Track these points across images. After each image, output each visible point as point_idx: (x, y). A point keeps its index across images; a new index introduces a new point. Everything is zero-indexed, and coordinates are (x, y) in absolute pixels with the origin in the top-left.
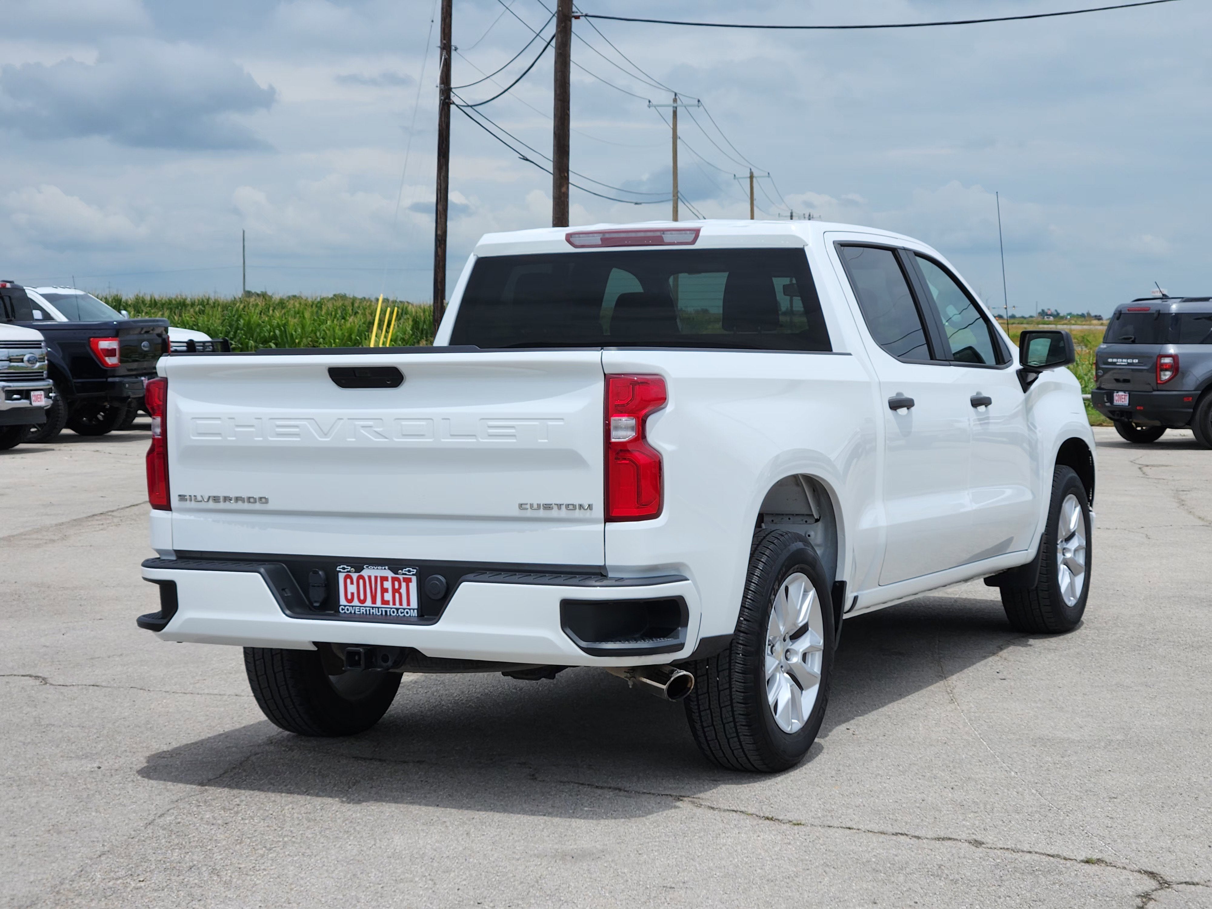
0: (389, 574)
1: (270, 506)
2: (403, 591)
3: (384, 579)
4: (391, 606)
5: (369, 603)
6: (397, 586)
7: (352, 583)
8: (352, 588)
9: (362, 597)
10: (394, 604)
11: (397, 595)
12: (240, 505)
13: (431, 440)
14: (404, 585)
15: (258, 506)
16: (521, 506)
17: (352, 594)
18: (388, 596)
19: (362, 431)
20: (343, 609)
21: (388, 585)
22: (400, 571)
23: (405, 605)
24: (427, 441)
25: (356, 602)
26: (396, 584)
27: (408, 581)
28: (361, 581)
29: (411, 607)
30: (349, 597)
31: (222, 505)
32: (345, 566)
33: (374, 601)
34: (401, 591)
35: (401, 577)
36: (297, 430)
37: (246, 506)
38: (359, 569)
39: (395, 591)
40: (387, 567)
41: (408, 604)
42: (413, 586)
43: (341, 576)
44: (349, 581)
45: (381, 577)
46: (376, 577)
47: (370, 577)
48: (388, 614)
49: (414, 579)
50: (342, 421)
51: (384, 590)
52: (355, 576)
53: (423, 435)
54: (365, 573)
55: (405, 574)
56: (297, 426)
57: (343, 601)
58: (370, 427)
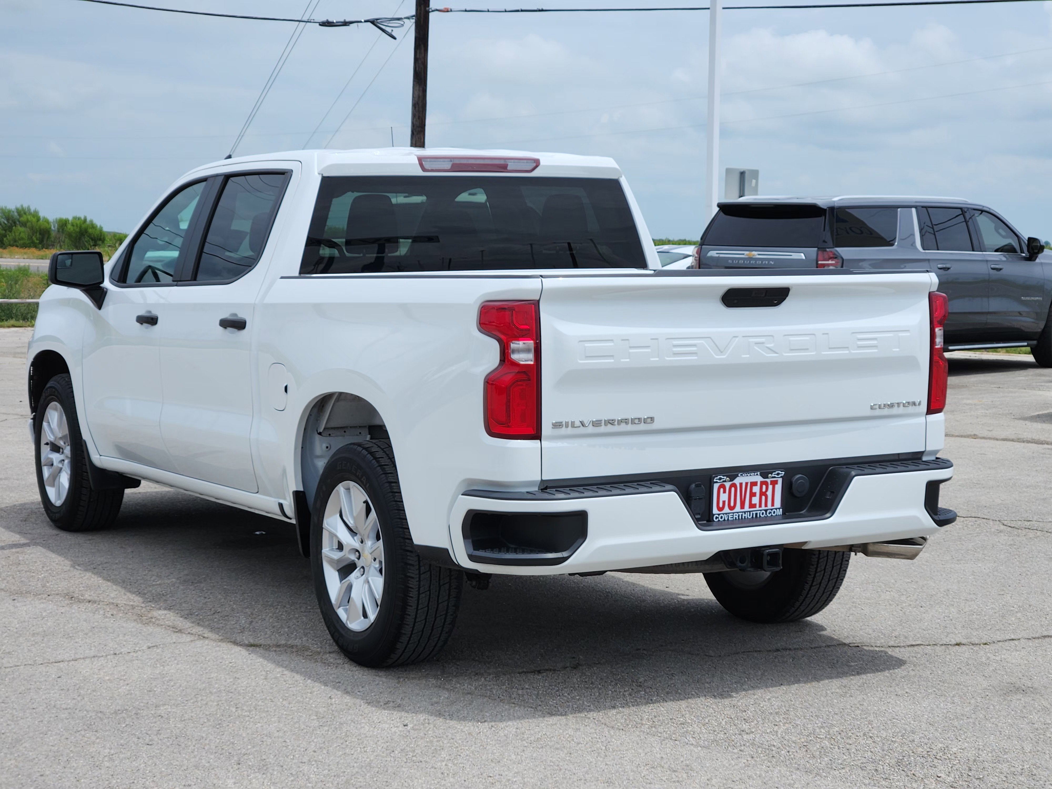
0: (759, 479)
1: (656, 425)
2: (769, 493)
3: (754, 484)
4: (758, 508)
5: (738, 509)
6: (764, 490)
7: (724, 492)
8: (724, 497)
9: (732, 504)
10: (760, 506)
11: (763, 497)
12: (623, 428)
13: (814, 353)
14: (770, 487)
15: (642, 427)
16: (872, 408)
17: (724, 502)
18: (755, 500)
19: (755, 347)
20: (717, 518)
21: (756, 489)
22: (770, 475)
23: (769, 506)
24: (810, 355)
25: (726, 510)
26: (764, 487)
27: (774, 483)
28: (733, 489)
29: (776, 506)
30: (721, 505)
31: (603, 429)
32: (722, 477)
33: (742, 506)
34: (767, 493)
35: (768, 480)
36: (694, 349)
37: (630, 427)
38: (732, 478)
39: (762, 494)
40: (759, 473)
41: (773, 505)
42: (779, 487)
43: (716, 486)
44: (722, 490)
45: (751, 483)
46: (747, 484)
47: (741, 484)
48: (758, 516)
49: (780, 480)
50: (737, 339)
51: (753, 495)
52: (728, 485)
53: (808, 349)
54: (737, 481)
55: (775, 477)
56: (694, 345)
57: (715, 511)
58: (763, 343)
